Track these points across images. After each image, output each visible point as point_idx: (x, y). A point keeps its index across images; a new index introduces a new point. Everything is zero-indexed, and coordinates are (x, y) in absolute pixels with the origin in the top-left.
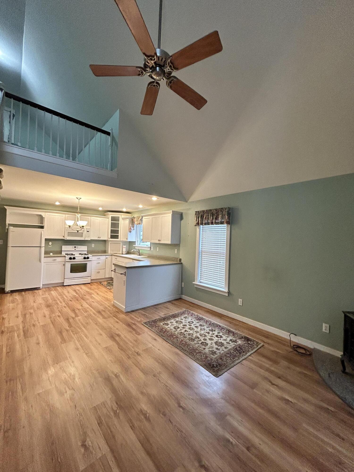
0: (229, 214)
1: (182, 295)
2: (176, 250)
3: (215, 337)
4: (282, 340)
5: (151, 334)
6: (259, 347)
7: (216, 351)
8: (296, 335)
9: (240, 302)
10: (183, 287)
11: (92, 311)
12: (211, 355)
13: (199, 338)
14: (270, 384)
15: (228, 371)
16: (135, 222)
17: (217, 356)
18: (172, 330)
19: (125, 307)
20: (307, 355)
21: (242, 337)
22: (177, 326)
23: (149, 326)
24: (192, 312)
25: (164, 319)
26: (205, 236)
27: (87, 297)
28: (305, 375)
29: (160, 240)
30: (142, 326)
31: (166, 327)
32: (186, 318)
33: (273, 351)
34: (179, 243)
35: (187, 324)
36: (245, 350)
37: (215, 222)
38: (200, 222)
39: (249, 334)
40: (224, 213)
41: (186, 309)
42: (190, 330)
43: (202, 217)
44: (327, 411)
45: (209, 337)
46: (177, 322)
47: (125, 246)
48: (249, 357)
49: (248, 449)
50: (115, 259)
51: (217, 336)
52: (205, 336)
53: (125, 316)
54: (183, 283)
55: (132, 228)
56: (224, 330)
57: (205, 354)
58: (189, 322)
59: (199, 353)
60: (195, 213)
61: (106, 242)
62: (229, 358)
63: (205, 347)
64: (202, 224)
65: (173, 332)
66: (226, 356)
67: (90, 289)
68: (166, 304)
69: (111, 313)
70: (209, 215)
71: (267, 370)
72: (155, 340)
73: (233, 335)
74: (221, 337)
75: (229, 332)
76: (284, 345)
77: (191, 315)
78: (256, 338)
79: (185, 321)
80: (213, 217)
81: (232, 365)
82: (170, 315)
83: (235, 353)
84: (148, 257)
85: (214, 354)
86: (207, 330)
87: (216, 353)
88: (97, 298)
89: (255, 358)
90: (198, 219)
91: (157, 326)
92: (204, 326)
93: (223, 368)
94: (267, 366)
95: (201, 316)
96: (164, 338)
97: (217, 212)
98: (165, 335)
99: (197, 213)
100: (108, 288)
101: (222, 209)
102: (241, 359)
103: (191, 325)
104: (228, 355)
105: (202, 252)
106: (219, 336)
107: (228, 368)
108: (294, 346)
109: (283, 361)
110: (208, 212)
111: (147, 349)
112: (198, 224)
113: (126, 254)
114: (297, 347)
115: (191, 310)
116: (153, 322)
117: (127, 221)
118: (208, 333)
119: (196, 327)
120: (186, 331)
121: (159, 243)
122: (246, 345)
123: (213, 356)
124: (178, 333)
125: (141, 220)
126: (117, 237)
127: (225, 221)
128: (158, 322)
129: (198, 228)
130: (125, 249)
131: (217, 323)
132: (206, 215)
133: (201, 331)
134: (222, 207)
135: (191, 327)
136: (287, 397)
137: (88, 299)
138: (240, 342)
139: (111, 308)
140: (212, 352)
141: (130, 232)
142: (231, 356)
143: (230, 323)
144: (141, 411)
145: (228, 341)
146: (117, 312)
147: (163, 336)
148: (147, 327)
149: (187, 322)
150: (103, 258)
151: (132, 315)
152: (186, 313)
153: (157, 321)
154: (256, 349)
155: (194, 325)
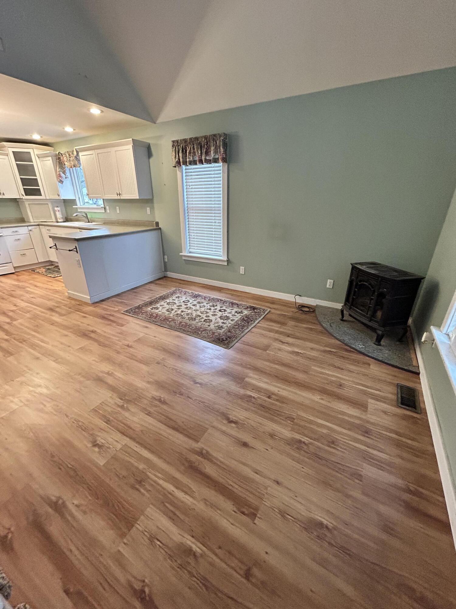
0: (225, 145)
1: (167, 272)
2: (148, 209)
3: (219, 312)
4: (286, 303)
5: (138, 322)
6: (266, 313)
7: (222, 325)
8: (300, 296)
9: (242, 270)
10: (167, 261)
11: (38, 311)
12: (218, 330)
13: (200, 316)
14: (281, 343)
15: (239, 341)
16: (66, 163)
17: (224, 330)
18: (165, 313)
19: (89, 298)
20: (311, 312)
21: (248, 307)
22: (170, 308)
23: (133, 314)
24: (184, 290)
25: (151, 303)
26: (191, 184)
27: (19, 292)
28: (311, 329)
29: (120, 194)
30: (124, 315)
31: (157, 311)
32: (178, 297)
33: (279, 315)
34: (150, 197)
35: (183, 304)
36: (252, 319)
37: (206, 159)
38: (181, 160)
39: (254, 303)
40: (218, 144)
41: (176, 287)
42: (187, 310)
43: (184, 151)
44: (330, 352)
45: (212, 313)
46: (168, 304)
47: (59, 209)
48: (258, 324)
49: (269, 397)
50: (48, 232)
51: (220, 311)
52: (207, 313)
53: (94, 309)
54: (166, 257)
55: (63, 175)
56: (226, 304)
57: (211, 330)
58: (183, 302)
59: (204, 331)
60: (171, 144)
61: (20, 203)
62: (238, 330)
63: (209, 323)
64: (185, 163)
65: (167, 316)
66: (234, 328)
67: (18, 280)
68: (147, 286)
69: (70, 308)
70: (195, 147)
71: (277, 332)
72: (147, 327)
73: (238, 307)
74: (225, 311)
75: (233, 304)
76: (290, 307)
77: (185, 294)
78: (261, 305)
79: (179, 302)
80: (201, 151)
81: (242, 334)
82: (157, 298)
83: (243, 323)
84: (104, 223)
85: (221, 329)
86: (207, 307)
87: (223, 327)
88: (36, 292)
89: (264, 324)
90: (177, 156)
91: (144, 313)
92: (202, 302)
93: (233, 340)
94: (277, 329)
95: (197, 293)
96: (157, 323)
97: (207, 142)
98: (158, 320)
99: (176, 144)
100: (51, 277)
101: (215, 135)
102: (250, 328)
103: (187, 305)
104: (237, 327)
105: (189, 209)
106: (222, 310)
107: (238, 339)
108: (299, 307)
109: (290, 322)
110: (194, 141)
111: (139, 339)
112: (179, 163)
113: (64, 222)
114: (301, 307)
115: (183, 288)
116: (136, 308)
117: (49, 162)
118: (209, 309)
119: (194, 305)
120: (182, 311)
121: (119, 198)
122: (253, 314)
123: (220, 331)
124: (173, 315)
125: (77, 158)
126: (37, 192)
127: (220, 157)
128: (144, 308)
129: (179, 171)
130: (60, 213)
131: (217, 297)
132: (191, 148)
133: (201, 308)
134: (215, 133)
135: (188, 306)
136: (296, 350)
137: (22, 295)
138: (246, 312)
139: (67, 301)
140: (219, 327)
141: (61, 182)
142: (239, 327)
143: (232, 295)
144: (154, 398)
145: (234, 314)
146: (79, 305)
147: (156, 322)
148: (131, 315)
149: (182, 301)
150: (23, 231)
151: (104, 305)
152: (178, 292)
153: (142, 307)
154: (263, 316)
155: (191, 303)
